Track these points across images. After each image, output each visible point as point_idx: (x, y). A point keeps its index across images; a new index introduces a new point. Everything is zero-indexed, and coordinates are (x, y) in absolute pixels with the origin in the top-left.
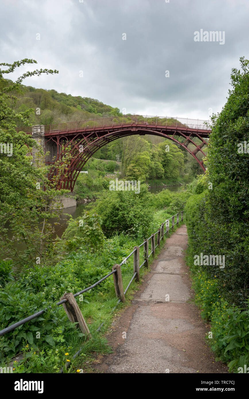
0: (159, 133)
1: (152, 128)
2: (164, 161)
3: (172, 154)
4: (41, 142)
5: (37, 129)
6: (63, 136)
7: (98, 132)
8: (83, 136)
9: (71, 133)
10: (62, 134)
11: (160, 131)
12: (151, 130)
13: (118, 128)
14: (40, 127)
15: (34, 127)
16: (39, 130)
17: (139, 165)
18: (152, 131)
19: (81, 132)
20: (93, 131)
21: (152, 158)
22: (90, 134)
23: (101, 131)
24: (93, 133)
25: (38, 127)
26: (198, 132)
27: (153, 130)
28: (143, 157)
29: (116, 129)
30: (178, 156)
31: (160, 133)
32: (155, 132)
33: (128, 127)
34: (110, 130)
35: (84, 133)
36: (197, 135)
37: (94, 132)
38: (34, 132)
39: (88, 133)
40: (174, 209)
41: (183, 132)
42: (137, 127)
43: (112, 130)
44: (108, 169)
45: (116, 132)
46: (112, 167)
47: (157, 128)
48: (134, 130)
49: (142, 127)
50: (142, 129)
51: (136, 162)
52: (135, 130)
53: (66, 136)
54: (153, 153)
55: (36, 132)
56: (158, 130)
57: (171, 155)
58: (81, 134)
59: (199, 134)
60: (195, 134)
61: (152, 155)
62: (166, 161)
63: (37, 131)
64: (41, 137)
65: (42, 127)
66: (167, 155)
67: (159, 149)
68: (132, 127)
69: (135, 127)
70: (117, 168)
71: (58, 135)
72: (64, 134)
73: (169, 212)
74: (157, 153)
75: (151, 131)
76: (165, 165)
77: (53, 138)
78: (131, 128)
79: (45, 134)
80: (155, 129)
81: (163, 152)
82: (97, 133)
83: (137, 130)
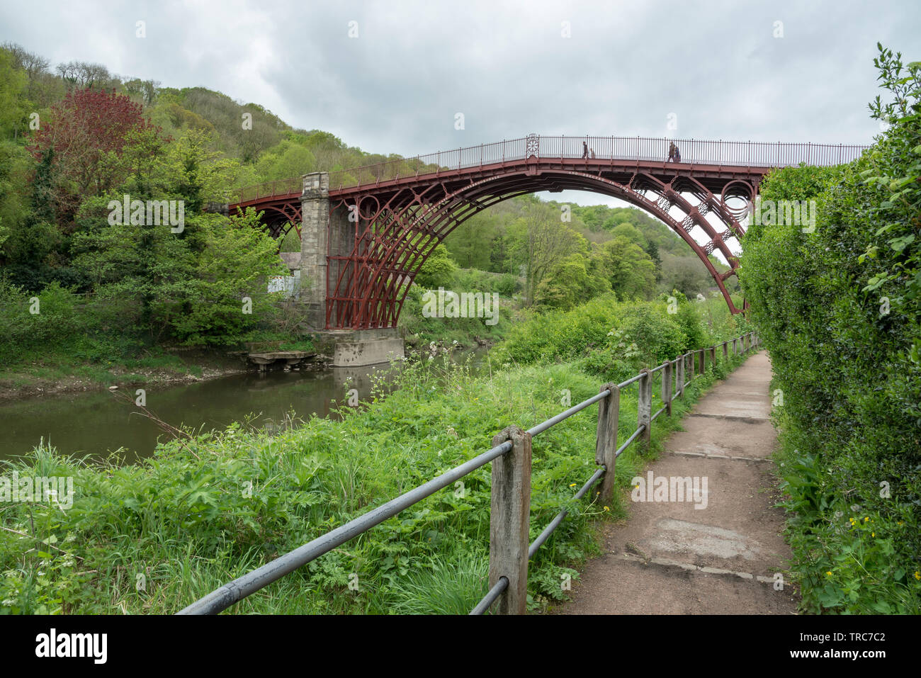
0: (593, 177)
1: (576, 165)
2: (615, 277)
3: (632, 263)
4: (320, 210)
5: (312, 180)
6: (368, 195)
7: (446, 181)
8: (414, 192)
9: (385, 188)
10: (366, 191)
11: (596, 173)
12: (575, 171)
13: (494, 170)
14: (318, 176)
15: (307, 178)
16: (316, 184)
17: (563, 280)
18: (576, 174)
19: (410, 184)
20: (434, 180)
21: (590, 269)
22: (428, 187)
23: (455, 180)
24: (435, 184)
25: (315, 177)
26: (693, 172)
27: (578, 171)
28: (571, 264)
29: (489, 171)
30: (644, 267)
31: (597, 178)
32: (584, 175)
33: (517, 167)
34: (476, 177)
35: (416, 186)
36: (692, 179)
37: (438, 183)
38: (307, 189)
39: (424, 185)
40: (628, 355)
41: (655, 172)
42: (539, 165)
43: (480, 176)
44: (501, 289)
45: (490, 179)
46: (509, 286)
47: (588, 166)
48: (532, 172)
49: (552, 164)
50: (551, 169)
51: (558, 274)
52: (534, 174)
53: (375, 195)
54: (593, 260)
55: (309, 188)
56: (591, 169)
57: (629, 265)
58: (407, 187)
59: (695, 176)
60: (687, 178)
61: (591, 264)
62: (619, 277)
63: (312, 185)
64: (319, 198)
65: (323, 177)
66: (621, 265)
67: (605, 253)
68: (528, 166)
69: (536, 165)
70: (518, 288)
71: (357, 193)
72: (371, 190)
73: (601, 365)
74: (601, 258)
75: (573, 173)
76: (618, 284)
77: (346, 200)
78: (525, 168)
79: (329, 192)
80: (584, 169)
81: (613, 259)
82: (445, 184)
83: (539, 173)
